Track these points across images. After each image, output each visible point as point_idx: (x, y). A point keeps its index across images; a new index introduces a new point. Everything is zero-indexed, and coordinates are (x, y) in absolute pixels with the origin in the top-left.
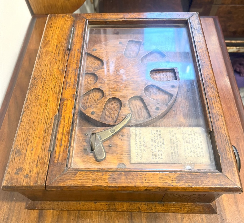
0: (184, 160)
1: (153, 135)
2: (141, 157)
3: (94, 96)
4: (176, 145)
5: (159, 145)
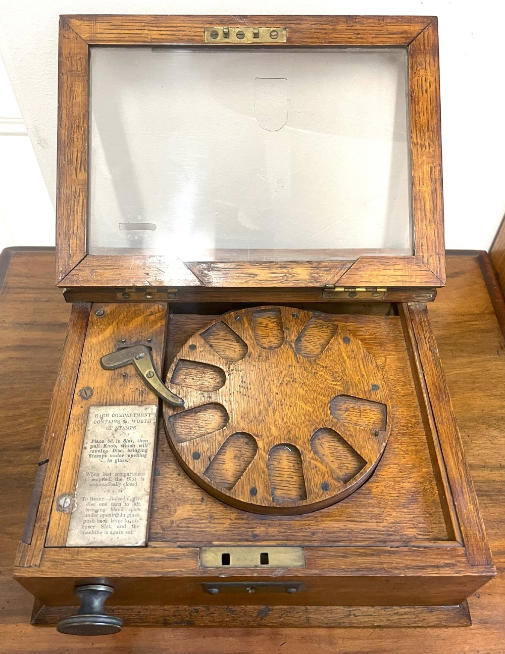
0: (82, 495)
1: (137, 444)
2: (99, 422)
3: (233, 349)
4: (112, 483)
5: (116, 453)
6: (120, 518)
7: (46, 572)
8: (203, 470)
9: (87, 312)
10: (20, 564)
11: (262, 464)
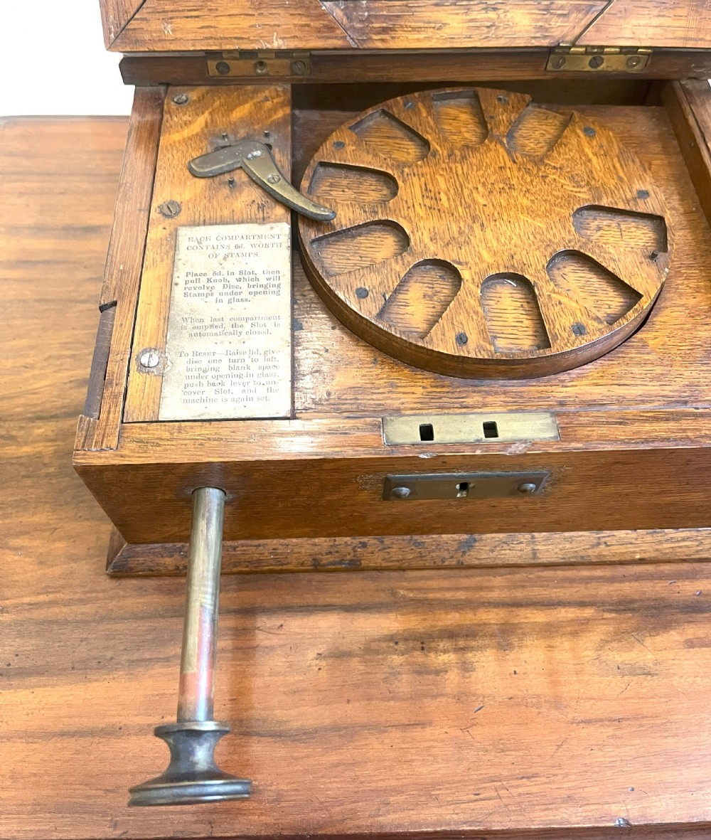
0: (178, 349)
2: (195, 248)
3: (404, 150)
4: (226, 331)
5: (229, 291)
6: (246, 380)
7: (129, 457)
8: (375, 312)
9: (159, 99)
10: (83, 446)
11: (472, 302)
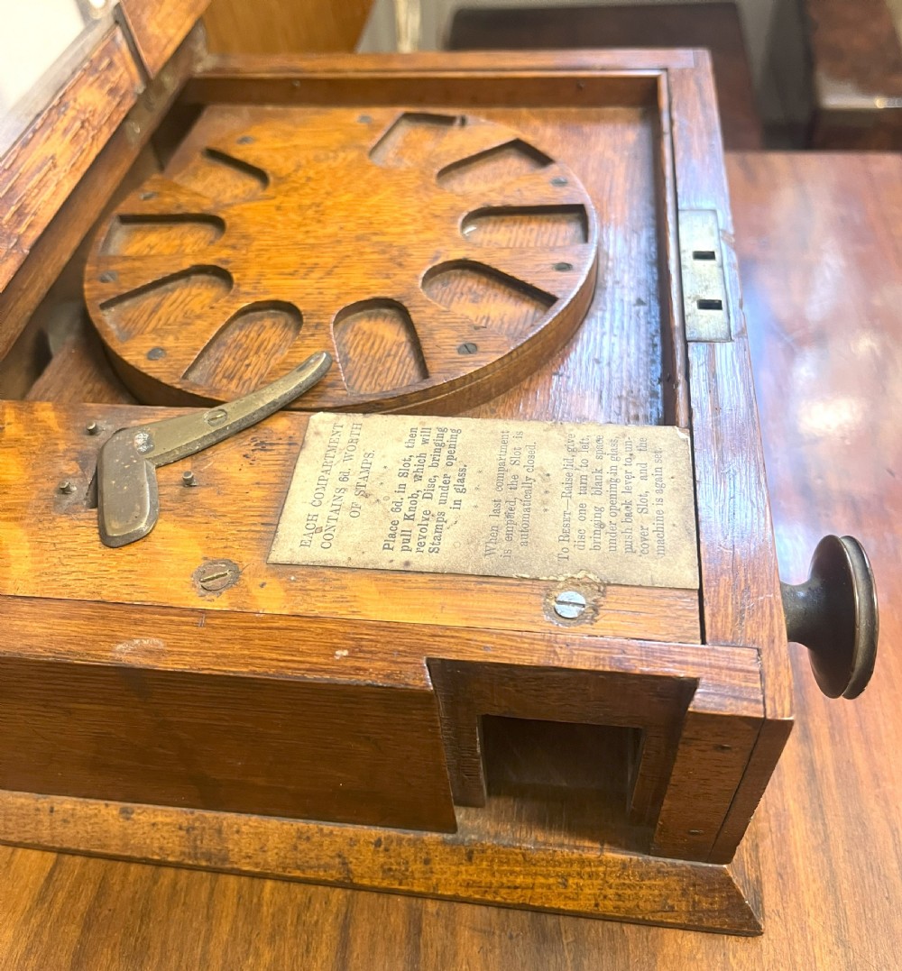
1: (419, 447)
3: (189, 299)
4: (522, 497)
5: (437, 493)
6: (621, 474)
